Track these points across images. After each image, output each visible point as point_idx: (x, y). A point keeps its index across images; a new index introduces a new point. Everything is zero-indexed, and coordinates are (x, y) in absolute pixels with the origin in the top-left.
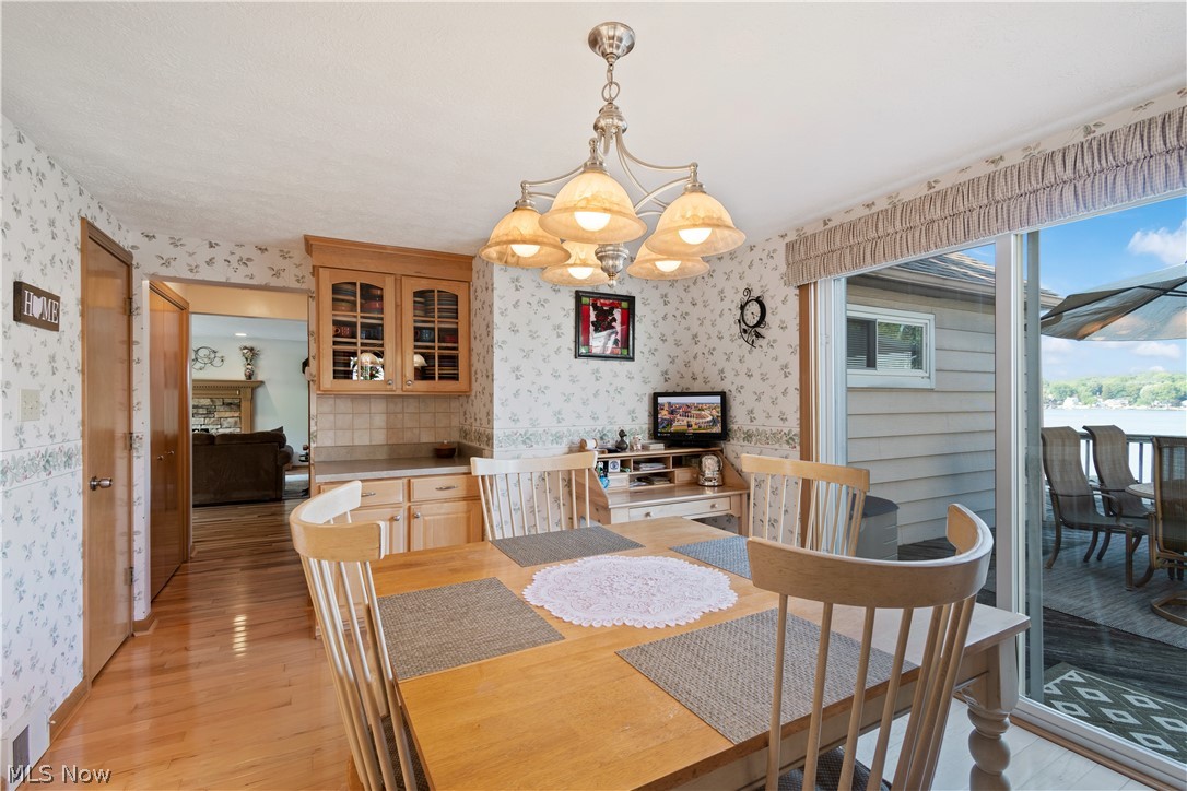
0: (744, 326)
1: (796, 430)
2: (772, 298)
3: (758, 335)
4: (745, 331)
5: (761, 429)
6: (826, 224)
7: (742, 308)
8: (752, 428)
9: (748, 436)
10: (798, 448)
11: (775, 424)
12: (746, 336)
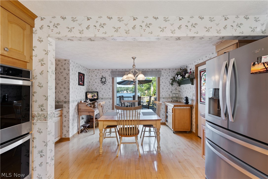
0: (102, 81)
1: (111, 97)
2: (107, 78)
3: (105, 83)
4: (102, 82)
5: (105, 97)
6: (116, 70)
7: (102, 79)
8: (103, 97)
9: (102, 99)
10: (112, 100)
11: (107, 97)
12: (102, 83)
